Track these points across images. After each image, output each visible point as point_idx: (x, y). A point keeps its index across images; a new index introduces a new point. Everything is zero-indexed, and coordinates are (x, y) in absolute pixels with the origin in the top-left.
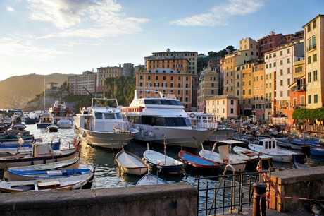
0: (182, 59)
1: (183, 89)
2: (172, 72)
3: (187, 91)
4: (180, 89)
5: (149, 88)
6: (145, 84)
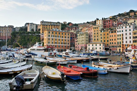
0: (58, 26)
1: (67, 39)
2: (56, 30)
3: (68, 40)
4: (65, 39)
5: (53, 38)
6: (51, 36)
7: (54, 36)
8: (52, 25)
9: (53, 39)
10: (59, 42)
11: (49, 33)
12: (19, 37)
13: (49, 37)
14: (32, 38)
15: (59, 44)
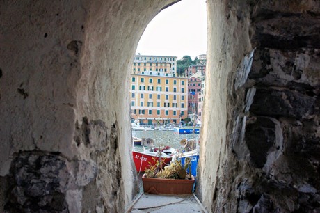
1: (179, 94)
3: (183, 97)
5: (142, 92)
6: (137, 87)
7: (146, 88)
8: (151, 64)
9: (142, 95)
10: (158, 101)
11: (134, 80)
13: (133, 91)
15: (159, 106)
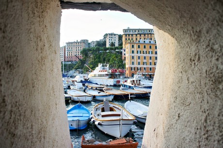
0: (151, 34)
5: (139, 55)
6: (135, 52)
7: (142, 52)
8: (140, 35)
9: (139, 57)
10: (150, 61)
11: (133, 46)
12: (92, 56)
13: (133, 55)
14: (110, 56)
15: (151, 64)
